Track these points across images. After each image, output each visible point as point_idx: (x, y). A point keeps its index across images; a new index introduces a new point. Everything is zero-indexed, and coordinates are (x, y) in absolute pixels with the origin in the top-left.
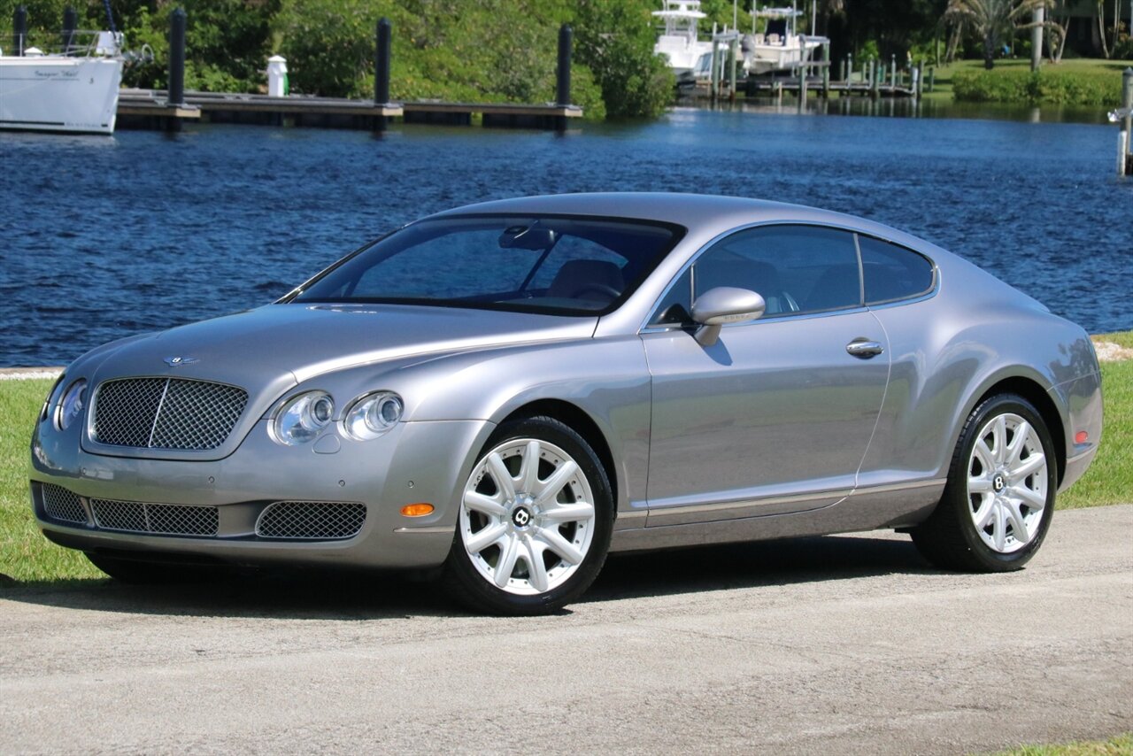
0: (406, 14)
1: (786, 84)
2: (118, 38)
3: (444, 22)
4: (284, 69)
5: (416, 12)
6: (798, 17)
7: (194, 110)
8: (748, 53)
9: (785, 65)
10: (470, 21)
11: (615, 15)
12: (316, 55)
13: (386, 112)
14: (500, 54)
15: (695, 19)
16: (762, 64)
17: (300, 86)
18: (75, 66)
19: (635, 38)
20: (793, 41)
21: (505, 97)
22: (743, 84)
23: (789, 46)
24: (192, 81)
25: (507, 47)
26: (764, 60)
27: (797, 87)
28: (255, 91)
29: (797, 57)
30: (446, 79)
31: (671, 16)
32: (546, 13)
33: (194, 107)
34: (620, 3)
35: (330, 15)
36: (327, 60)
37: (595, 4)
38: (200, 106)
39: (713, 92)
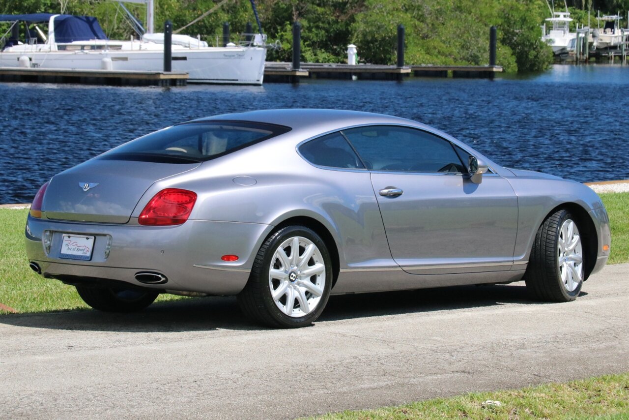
0: (417, 23)
1: (616, 53)
2: (264, 37)
3: (436, 26)
4: (355, 51)
5: (422, 21)
6: (621, 20)
7: (305, 72)
8: (596, 38)
9: (614, 44)
10: (449, 25)
11: (522, 20)
12: (373, 43)
13: (402, 71)
14: (465, 41)
15: (568, 22)
16: (603, 43)
17: (366, 59)
18: (243, 51)
19: (532, 32)
20: (618, 32)
21: (467, 63)
22: (594, 53)
23: (616, 34)
24: (312, 58)
25: (468, 38)
26: (604, 41)
27: (621, 54)
28: (343, 62)
29: (620, 40)
30: (437, 54)
31: (555, 20)
32: (488, 21)
33: (305, 70)
34: (524, 15)
35: (379, 24)
36: (378, 46)
37: (512, 16)
38: (308, 70)
39: (577, 58)
